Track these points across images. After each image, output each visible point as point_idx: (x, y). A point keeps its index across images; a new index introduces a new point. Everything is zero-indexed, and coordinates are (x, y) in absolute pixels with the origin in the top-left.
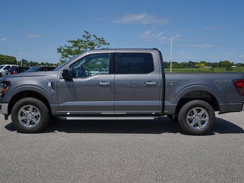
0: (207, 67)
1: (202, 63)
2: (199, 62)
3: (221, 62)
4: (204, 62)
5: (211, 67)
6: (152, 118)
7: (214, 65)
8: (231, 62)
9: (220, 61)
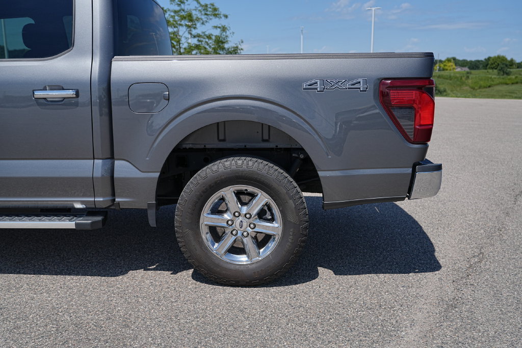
0: (459, 69)
1: (449, 60)
2: (443, 59)
3: (489, 58)
4: (454, 59)
5: (467, 69)
6: (67, 224)
7: (474, 65)
8: (509, 59)
9: (487, 57)
